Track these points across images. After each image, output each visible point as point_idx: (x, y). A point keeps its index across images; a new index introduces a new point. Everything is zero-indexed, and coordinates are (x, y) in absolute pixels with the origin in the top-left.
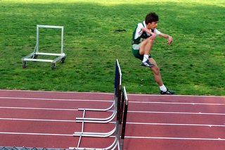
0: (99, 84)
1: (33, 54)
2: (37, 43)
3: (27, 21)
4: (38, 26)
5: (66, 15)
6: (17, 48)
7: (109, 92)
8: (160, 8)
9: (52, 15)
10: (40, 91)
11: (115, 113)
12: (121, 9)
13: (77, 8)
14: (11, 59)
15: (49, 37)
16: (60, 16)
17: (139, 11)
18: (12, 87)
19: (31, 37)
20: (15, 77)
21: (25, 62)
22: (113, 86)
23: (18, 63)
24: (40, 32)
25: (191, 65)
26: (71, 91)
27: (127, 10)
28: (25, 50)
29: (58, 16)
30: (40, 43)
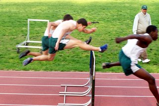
0: (77, 66)
1: (25, 42)
2: (28, 34)
3: (20, 16)
4: (29, 20)
5: (51, 11)
6: (13, 37)
7: (86, 71)
8: (126, 5)
9: (40, 11)
10: (30, 71)
11: (90, 88)
12: (95, 6)
13: (60, 5)
14: (8, 46)
15: (38, 29)
16: (47, 12)
17: (110, 7)
18: (8, 68)
19: (24, 29)
20: (11, 61)
21: (19, 49)
22: (89, 66)
23: (13, 49)
24: (31, 24)
25: (151, 50)
26: (56, 71)
27: (100, 6)
28: (19, 39)
29: (45, 12)
30: (31, 33)
